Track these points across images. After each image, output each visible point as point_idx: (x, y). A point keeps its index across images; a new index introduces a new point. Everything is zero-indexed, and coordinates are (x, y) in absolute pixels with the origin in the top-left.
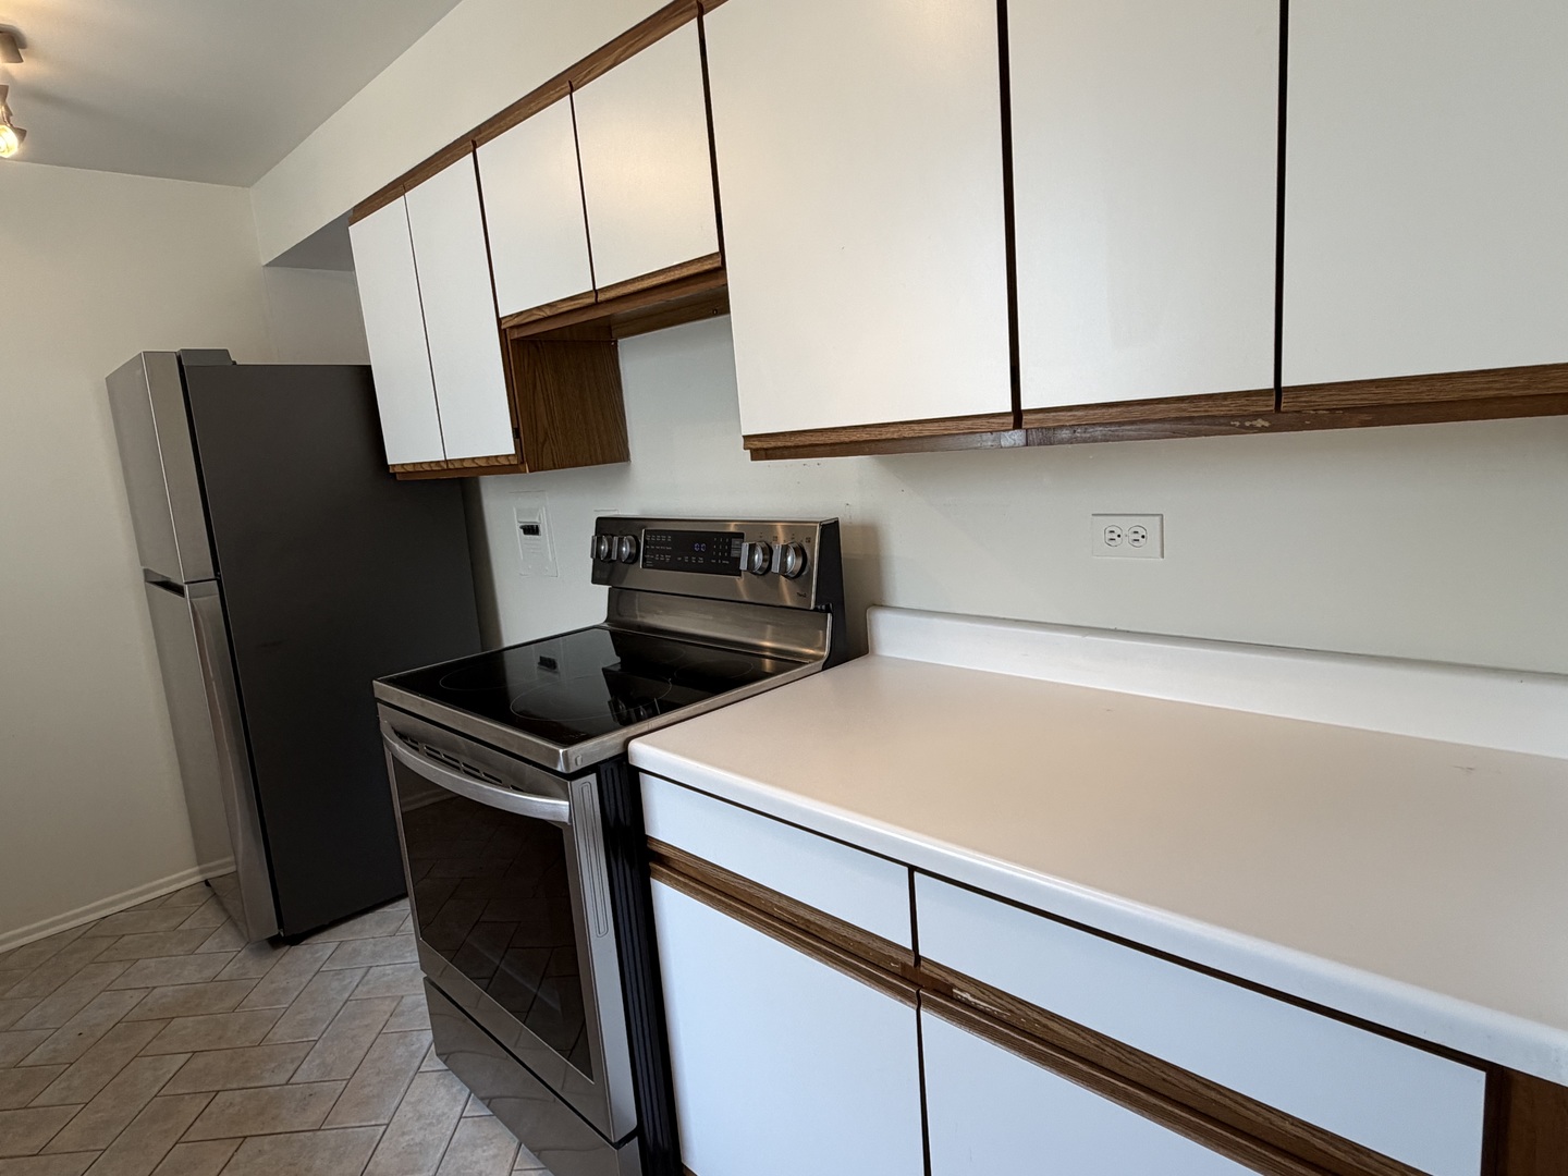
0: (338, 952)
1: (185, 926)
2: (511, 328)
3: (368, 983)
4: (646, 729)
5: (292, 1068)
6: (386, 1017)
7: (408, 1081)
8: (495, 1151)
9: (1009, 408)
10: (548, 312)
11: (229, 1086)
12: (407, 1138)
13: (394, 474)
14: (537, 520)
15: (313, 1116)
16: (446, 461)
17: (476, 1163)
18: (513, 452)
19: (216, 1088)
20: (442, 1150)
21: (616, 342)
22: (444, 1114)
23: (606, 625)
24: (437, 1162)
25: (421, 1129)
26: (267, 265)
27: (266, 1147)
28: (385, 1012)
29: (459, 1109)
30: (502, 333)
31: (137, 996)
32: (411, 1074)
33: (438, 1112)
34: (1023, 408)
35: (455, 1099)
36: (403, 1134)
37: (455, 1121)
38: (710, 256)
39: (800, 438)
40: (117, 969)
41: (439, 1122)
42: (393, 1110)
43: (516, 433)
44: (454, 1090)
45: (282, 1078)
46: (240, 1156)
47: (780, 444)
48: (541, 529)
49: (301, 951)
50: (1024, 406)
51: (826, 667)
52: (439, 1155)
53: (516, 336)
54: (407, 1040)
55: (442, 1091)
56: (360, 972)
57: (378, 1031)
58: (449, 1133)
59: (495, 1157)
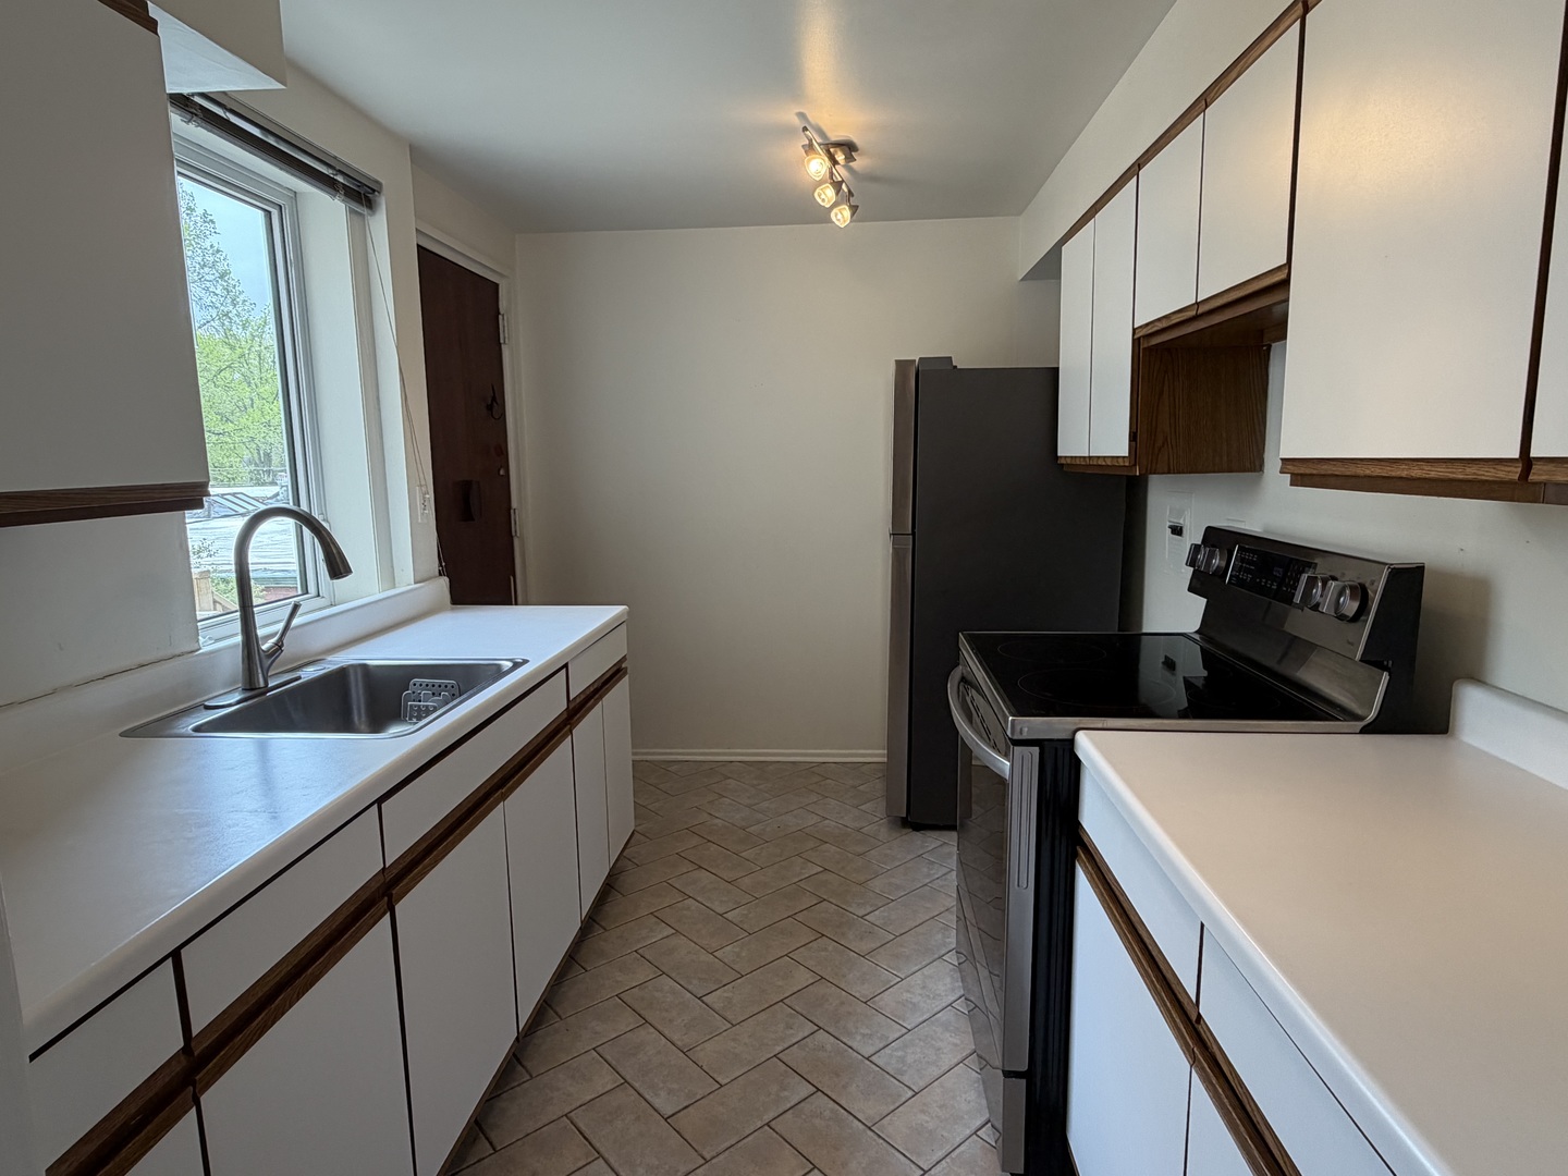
0: (939, 849)
1: (861, 788)
2: (1144, 337)
3: (946, 879)
4: (1100, 726)
5: (869, 909)
6: (943, 909)
7: (931, 960)
8: (958, 1042)
9: (1516, 455)
10: (1164, 324)
11: (831, 900)
12: (909, 995)
13: (1062, 465)
14: (1181, 521)
15: (864, 947)
16: (1090, 457)
17: (942, 1040)
18: (1127, 455)
19: (825, 897)
20: (925, 1017)
21: (1269, 347)
22: (939, 995)
23: (1197, 637)
24: (917, 1023)
25: (920, 995)
26: (1022, 280)
27: (830, 948)
28: (944, 906)
29: (953, 998)
30: (1136, 342)
31: (816, 819)
32: (936, 956)
33: (938, 992)
34: (1532, 455)
35: (953, 990)
36: (908, 991)
37: (944, 1005)
38: (1279, 268)
39: (1325, 467)
40: (814, 798)
41: (934, 998)
42: (910, 972)
43: (1133, 437)
44: (957, 984)
45: (861, 913)
46: (814, 944)
47: (1308, 471)
48: (1184, 530)
49: (918, 837)
50: (1534, 453)
51: (1364, 731)
52: (921, 1020)
53: (1146, 346)
54: (947, 933)
55: (948, 980)
56: (945, 870)
57: (932, 915)
58: (936, 1010)
59: (956, 1045)
